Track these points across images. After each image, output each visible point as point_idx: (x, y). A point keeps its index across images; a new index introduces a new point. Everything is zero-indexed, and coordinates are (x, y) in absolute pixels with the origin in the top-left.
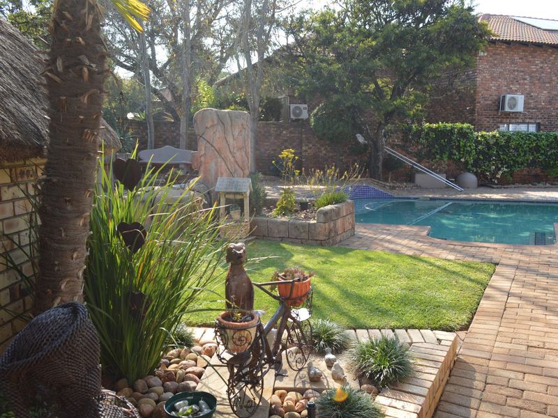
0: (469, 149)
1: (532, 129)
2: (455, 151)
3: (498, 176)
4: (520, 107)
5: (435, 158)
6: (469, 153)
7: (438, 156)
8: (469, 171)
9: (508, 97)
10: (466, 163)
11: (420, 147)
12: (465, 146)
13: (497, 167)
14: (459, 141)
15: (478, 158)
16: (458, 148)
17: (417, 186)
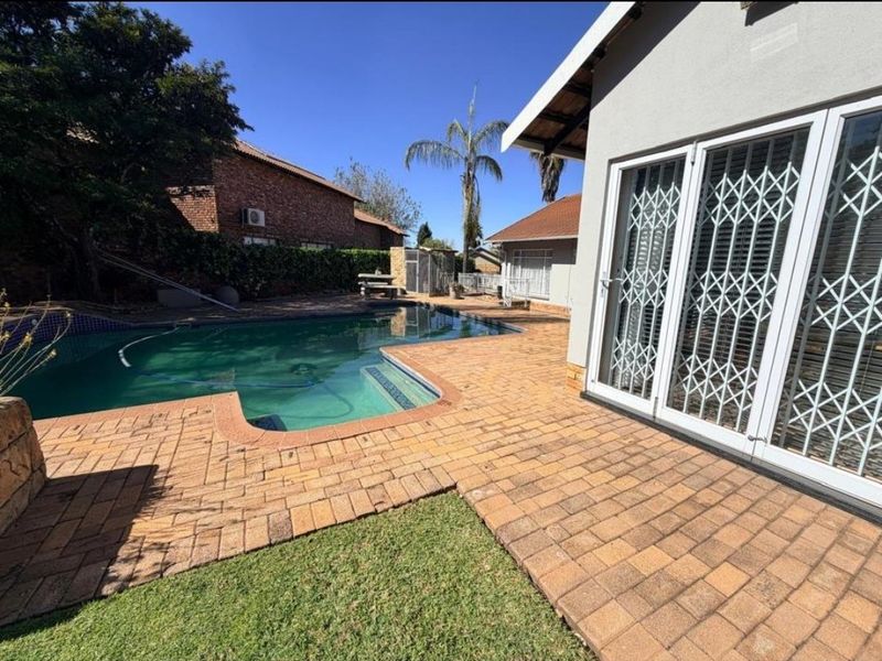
0: (223, 260)
1: (273, 242)
2: (207, 263)
3: (258, 288)
4: (262, 223)
5: (182, 270)
6: (225, 265)
7: (185, 269)
8: (227, 284)
9: (250, 210)
10: (223, 275)
11: (157, 257)
12: (219, 257)
13: (255, 279)
14: (210, 252)
15: (235, 270)
16: (210, 259)
17: (162, 306)
